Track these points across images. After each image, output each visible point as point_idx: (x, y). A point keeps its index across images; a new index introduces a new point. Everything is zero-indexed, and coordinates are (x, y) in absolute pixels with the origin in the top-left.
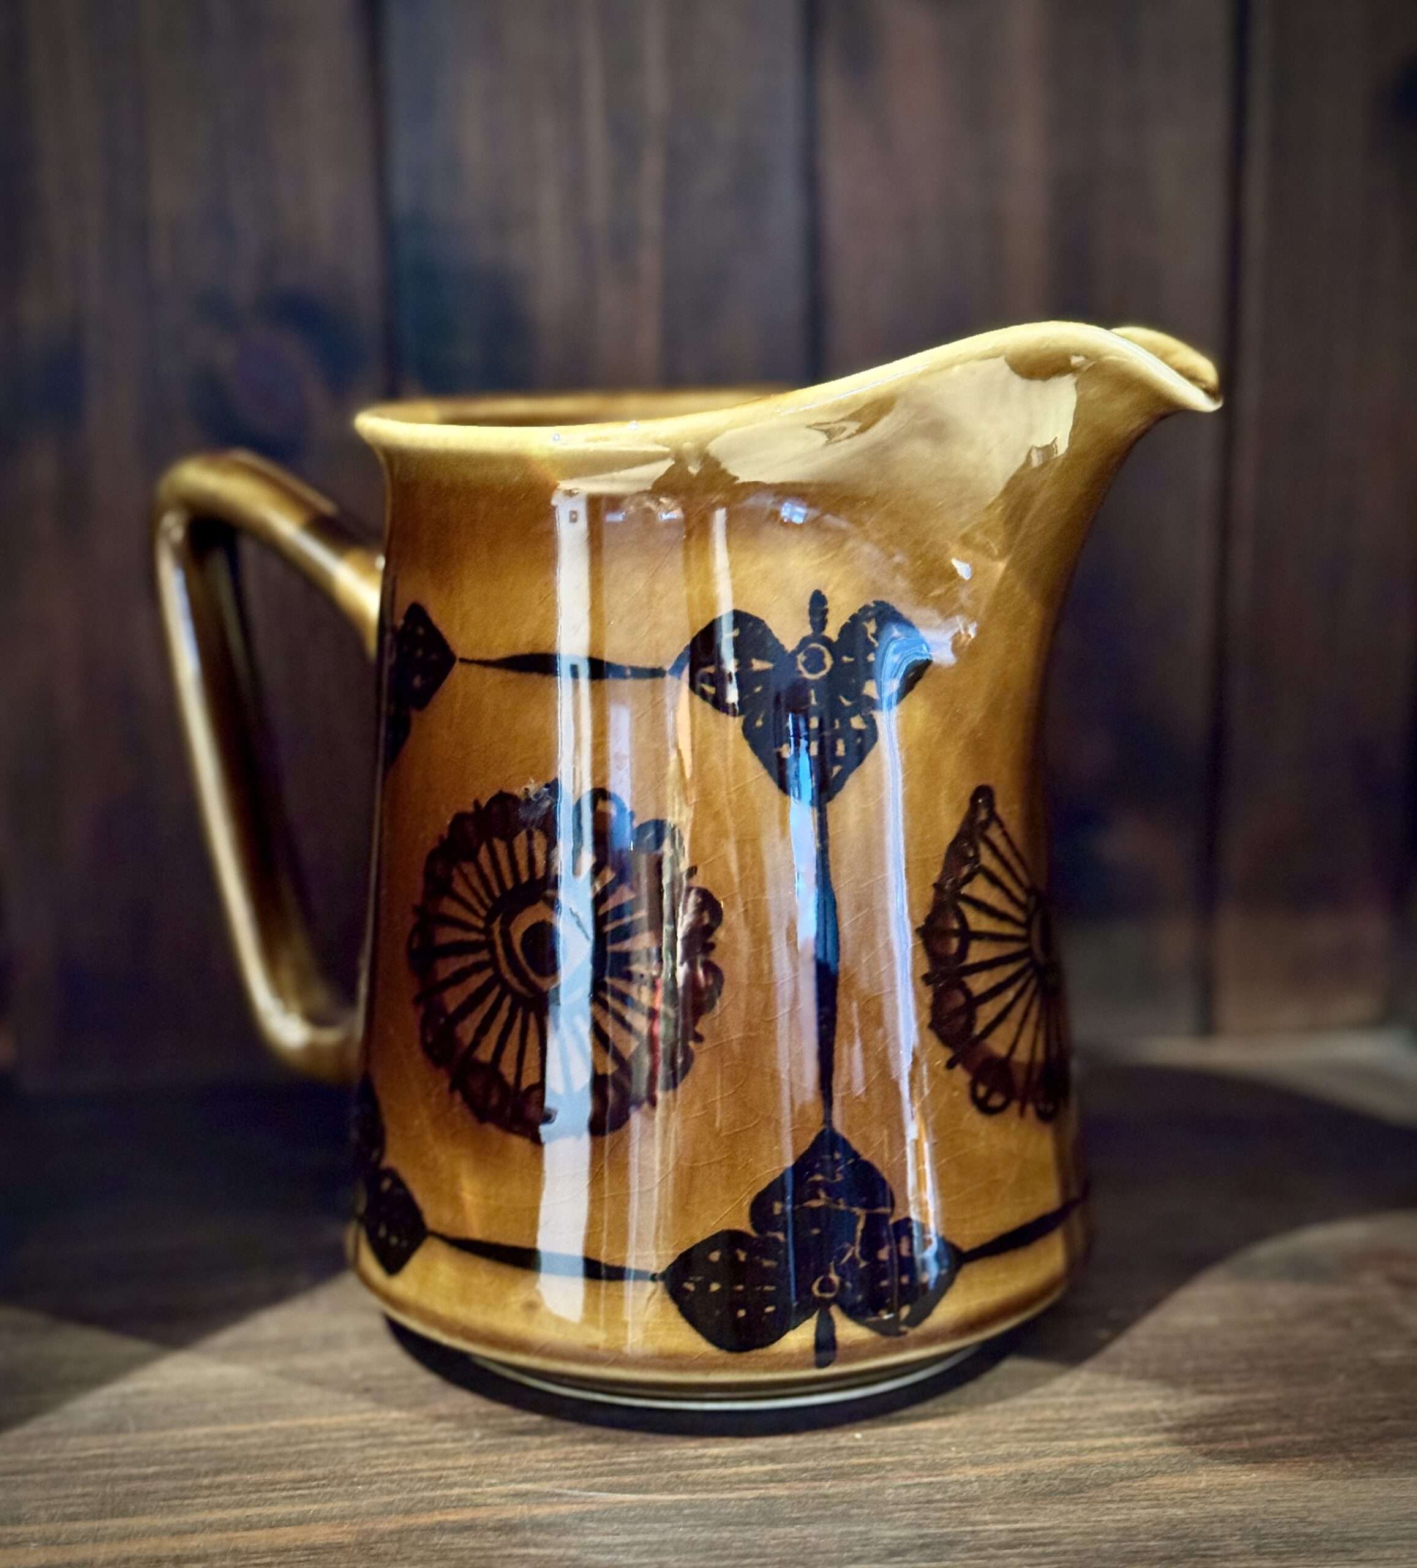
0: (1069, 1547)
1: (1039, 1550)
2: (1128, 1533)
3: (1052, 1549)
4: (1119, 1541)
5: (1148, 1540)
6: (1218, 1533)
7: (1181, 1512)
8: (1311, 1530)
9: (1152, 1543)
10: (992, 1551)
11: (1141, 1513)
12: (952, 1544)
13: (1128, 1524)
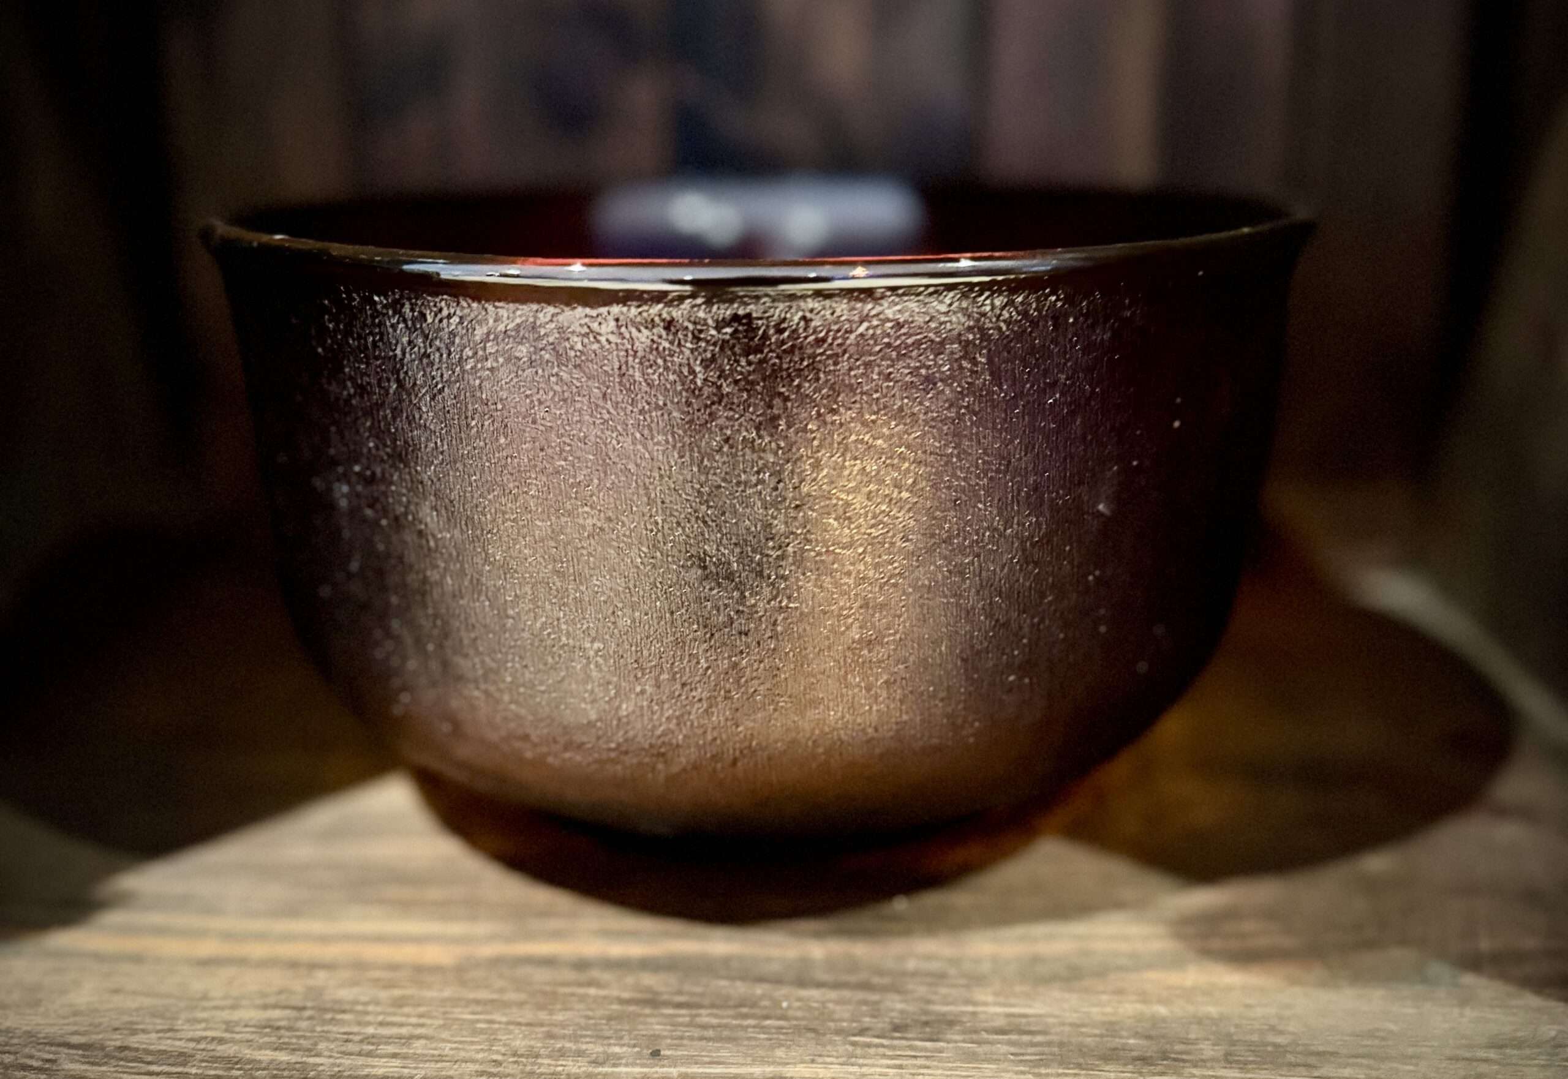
0: (1055, 1038)
1: (1026, 1038)
2: (1111, 1028)
3: (1039, 1038)
4: (1101, 1036)
5: (1128, 1038)
6: (1192, 1036)
7: (1162, 1010)
8: (1280, 1040)
9: (1132, 1041)
10: (985, 1035)
11: (1129, 1008)
12: (951, 1023)
13: (1113, 1019)
